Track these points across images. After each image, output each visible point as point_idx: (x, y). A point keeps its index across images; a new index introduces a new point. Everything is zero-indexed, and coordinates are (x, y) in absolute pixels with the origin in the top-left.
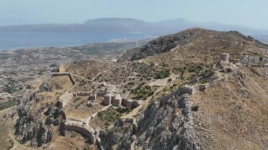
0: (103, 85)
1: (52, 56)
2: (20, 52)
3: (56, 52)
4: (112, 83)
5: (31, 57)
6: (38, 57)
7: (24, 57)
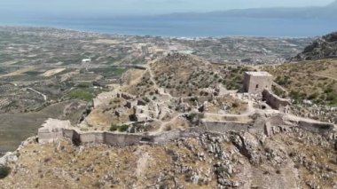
0: (157, 92)
1: (256, 49)
2: (223, 41)
3: (262, 44)
4: (171, 93)
5: (231, 48)
6: (238, 49)
7: (223, 46)
